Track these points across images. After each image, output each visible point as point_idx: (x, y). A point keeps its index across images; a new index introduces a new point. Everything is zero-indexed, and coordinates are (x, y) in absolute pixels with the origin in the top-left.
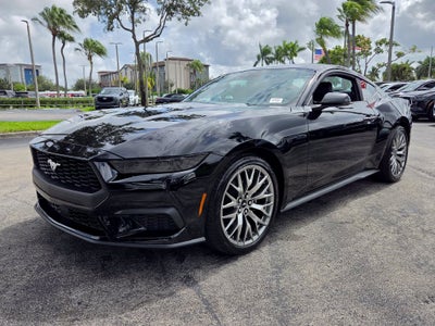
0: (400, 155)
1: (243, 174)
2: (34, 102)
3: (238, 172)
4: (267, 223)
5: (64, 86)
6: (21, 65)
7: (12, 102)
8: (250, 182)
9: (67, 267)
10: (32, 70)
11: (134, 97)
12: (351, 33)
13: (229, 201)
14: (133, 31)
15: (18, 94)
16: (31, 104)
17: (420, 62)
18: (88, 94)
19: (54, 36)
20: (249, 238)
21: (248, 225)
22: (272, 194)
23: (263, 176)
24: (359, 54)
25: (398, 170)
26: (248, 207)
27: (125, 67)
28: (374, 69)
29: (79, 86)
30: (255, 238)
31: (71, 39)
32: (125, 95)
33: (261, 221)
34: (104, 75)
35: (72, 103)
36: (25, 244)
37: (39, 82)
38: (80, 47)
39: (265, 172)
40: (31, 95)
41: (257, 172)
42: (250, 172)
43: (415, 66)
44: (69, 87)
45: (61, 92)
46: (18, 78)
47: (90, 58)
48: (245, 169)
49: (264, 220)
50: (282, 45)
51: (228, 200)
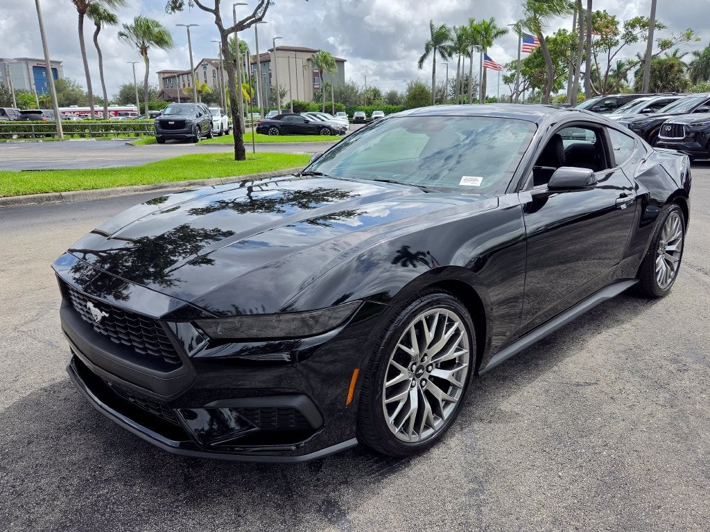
0: (671, 253)
1: (419, 326)
2: (53, 128)
3: (412, 324)
4: (457, 398)
5: (101, 96)
6: (26, 60)
7: (16, 129)
8: (430, 336)
9: (128, 481)
10: (45, 69)
11: (221, 120)
12: (585, 7)
13: (397, 372)
14: (216, 12)
15: (25, 115)
16: (48, 132)
17: (696, 54)
18: (143, 112)
19: (82, 13)
20: (428, 426)
21: (427, 405)
22: (466, 351)
23: (451, 323)
24: (598, 44)
25: (667, 276)
26: (426, 376)
27: (204, 63)
28: (620, 66)
29: (127, 96)
30: (438, 424)
31: (111, 19)
32: (205, 117)
33: (447, 396)
34: (169, 77)
35: (117, 128)
36: (53, 433)
37: (58, 90)
38: (126, 32)
39: (454, 316)
40: (47, 116)
41: (442, 318)
42: (429, 320)
43: (687, 59)
44: (110, 98)
45: (97, 108)
46: (22, 82)
47: (144, 51)
48: (421, 317)
49: (452, 394)
50: (467, 25)
51: (394, 372)
